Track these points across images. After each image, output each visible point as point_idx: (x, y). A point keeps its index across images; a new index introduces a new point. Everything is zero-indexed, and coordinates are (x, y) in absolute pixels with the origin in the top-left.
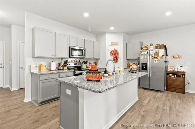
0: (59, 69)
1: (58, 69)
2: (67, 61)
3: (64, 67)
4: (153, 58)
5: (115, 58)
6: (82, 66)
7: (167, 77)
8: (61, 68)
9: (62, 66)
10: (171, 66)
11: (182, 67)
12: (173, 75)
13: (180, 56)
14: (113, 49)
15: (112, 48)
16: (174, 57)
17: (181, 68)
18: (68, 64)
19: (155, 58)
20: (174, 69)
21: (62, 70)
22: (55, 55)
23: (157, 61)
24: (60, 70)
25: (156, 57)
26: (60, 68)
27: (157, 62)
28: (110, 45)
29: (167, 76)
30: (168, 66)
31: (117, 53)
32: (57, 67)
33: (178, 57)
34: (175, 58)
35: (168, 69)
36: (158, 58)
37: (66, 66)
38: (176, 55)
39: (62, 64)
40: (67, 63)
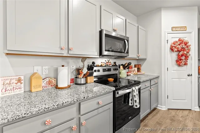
0: (77, 84)
1: (75, 81)
2: (93, 63)
3: (89, 78)
5: (183, 58)
6: (120, 73)
8: (83, 81)
9: (84, 75)
14: (177, 40)
15: (174, 38)
18: (95, 71)
21: (83, 84)
22: (69, 49)
24: (81, 84)
26: (79, 81)
28: (170, 31)
31: (187, 47)
32: (73, 77)
37: (91, 74)
39: (85, 71)
40: (95, 68)
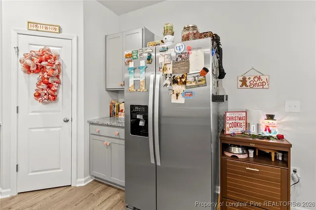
4: (168, 82)
7: (222, 160)
10: (237, 115)
11: (271, 117)
12: (243, 154)
13: (264, 78)
14: (37, 49)
15: (34, 45)
16: (244, 81)
17: (271, 121)
19: (175, 81)
20: (247, 125)
23: (185, 94)
25: (178, 76)
27: (181, 100)
29: (223, 154)
30: (228, 115)
33: (259, 83)
34: (248, 83)
35: (227, 126)
36: (185, 83)
38: (250, 76)
